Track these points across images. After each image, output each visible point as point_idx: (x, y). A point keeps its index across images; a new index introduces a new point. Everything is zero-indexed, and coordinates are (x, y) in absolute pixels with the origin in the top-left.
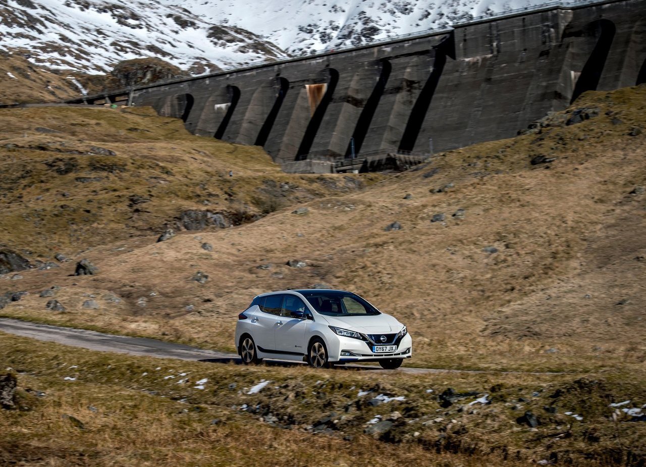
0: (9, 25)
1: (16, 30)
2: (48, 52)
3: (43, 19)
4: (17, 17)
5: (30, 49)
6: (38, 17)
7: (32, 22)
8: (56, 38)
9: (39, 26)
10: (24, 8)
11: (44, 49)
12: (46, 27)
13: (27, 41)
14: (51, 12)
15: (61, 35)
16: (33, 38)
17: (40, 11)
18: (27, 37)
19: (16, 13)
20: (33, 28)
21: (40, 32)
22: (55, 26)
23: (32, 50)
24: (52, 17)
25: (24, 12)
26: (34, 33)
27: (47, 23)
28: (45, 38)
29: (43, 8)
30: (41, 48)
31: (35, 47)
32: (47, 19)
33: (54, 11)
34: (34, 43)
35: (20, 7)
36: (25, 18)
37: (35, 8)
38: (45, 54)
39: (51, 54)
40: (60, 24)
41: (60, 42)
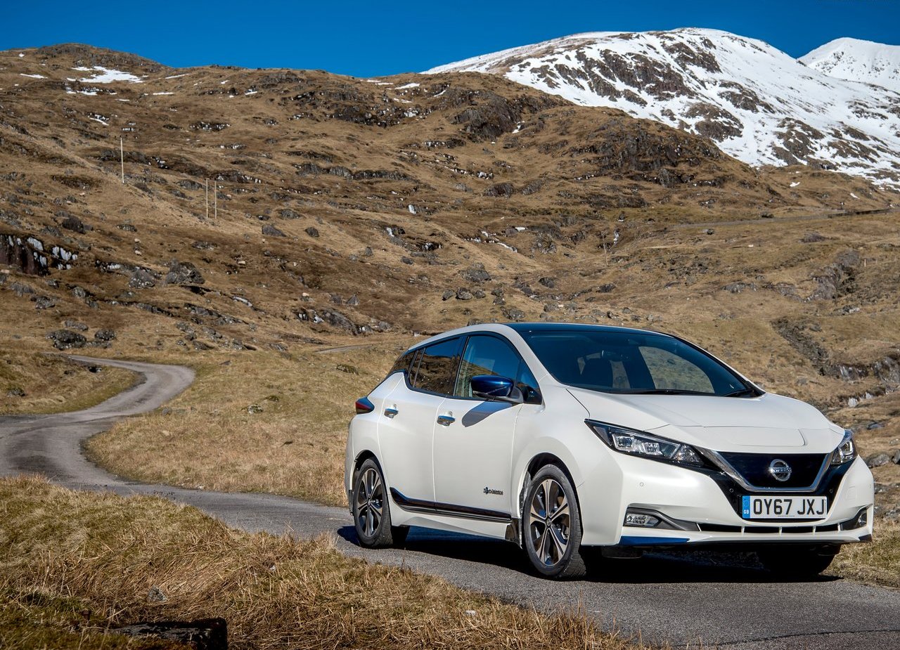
0: (844, 156)
1: (850, 159)
2: (881, 178)
3: (875, 149)
4: (851, 148)
5: (864, 176)
6: (871, 147)
7: (865, 152)
8: (888, 166)
9: (871, 155)
10: (857, 141)
11: (877, 176)
12: (879, 156)
13: (862, 169)
14: (882, 142)
15: (892, 162)
16: (867, 167)
17: (872, 142)
18: (861, 165)
19: (850, 145)
20: (866, 157)
21: (873, 161)
22: (887, 154)
23: (866, 177)
24: (884, 147)
25: (859, 144)
26: (868, 162)
27: (879, 152)
28: (877, 166)
29: (875, 139)
30: (874, 175)
31: (868, 175)
32: (879, 149)
33: (885, 142)
34: (868, 171)
35: (853, 139)
36: (859, 149)
37: (868, 140)
38: (879, 180)
39: (884, 180)
40: (891, 153)
41: (892, 169)
